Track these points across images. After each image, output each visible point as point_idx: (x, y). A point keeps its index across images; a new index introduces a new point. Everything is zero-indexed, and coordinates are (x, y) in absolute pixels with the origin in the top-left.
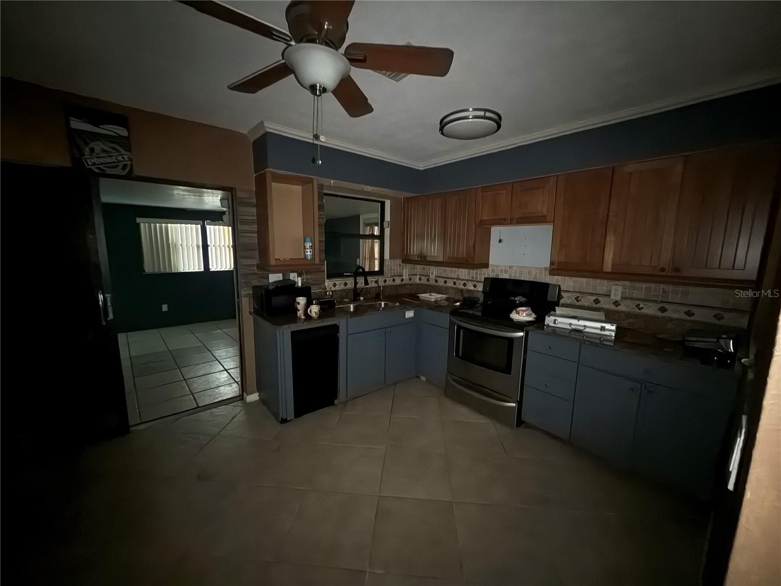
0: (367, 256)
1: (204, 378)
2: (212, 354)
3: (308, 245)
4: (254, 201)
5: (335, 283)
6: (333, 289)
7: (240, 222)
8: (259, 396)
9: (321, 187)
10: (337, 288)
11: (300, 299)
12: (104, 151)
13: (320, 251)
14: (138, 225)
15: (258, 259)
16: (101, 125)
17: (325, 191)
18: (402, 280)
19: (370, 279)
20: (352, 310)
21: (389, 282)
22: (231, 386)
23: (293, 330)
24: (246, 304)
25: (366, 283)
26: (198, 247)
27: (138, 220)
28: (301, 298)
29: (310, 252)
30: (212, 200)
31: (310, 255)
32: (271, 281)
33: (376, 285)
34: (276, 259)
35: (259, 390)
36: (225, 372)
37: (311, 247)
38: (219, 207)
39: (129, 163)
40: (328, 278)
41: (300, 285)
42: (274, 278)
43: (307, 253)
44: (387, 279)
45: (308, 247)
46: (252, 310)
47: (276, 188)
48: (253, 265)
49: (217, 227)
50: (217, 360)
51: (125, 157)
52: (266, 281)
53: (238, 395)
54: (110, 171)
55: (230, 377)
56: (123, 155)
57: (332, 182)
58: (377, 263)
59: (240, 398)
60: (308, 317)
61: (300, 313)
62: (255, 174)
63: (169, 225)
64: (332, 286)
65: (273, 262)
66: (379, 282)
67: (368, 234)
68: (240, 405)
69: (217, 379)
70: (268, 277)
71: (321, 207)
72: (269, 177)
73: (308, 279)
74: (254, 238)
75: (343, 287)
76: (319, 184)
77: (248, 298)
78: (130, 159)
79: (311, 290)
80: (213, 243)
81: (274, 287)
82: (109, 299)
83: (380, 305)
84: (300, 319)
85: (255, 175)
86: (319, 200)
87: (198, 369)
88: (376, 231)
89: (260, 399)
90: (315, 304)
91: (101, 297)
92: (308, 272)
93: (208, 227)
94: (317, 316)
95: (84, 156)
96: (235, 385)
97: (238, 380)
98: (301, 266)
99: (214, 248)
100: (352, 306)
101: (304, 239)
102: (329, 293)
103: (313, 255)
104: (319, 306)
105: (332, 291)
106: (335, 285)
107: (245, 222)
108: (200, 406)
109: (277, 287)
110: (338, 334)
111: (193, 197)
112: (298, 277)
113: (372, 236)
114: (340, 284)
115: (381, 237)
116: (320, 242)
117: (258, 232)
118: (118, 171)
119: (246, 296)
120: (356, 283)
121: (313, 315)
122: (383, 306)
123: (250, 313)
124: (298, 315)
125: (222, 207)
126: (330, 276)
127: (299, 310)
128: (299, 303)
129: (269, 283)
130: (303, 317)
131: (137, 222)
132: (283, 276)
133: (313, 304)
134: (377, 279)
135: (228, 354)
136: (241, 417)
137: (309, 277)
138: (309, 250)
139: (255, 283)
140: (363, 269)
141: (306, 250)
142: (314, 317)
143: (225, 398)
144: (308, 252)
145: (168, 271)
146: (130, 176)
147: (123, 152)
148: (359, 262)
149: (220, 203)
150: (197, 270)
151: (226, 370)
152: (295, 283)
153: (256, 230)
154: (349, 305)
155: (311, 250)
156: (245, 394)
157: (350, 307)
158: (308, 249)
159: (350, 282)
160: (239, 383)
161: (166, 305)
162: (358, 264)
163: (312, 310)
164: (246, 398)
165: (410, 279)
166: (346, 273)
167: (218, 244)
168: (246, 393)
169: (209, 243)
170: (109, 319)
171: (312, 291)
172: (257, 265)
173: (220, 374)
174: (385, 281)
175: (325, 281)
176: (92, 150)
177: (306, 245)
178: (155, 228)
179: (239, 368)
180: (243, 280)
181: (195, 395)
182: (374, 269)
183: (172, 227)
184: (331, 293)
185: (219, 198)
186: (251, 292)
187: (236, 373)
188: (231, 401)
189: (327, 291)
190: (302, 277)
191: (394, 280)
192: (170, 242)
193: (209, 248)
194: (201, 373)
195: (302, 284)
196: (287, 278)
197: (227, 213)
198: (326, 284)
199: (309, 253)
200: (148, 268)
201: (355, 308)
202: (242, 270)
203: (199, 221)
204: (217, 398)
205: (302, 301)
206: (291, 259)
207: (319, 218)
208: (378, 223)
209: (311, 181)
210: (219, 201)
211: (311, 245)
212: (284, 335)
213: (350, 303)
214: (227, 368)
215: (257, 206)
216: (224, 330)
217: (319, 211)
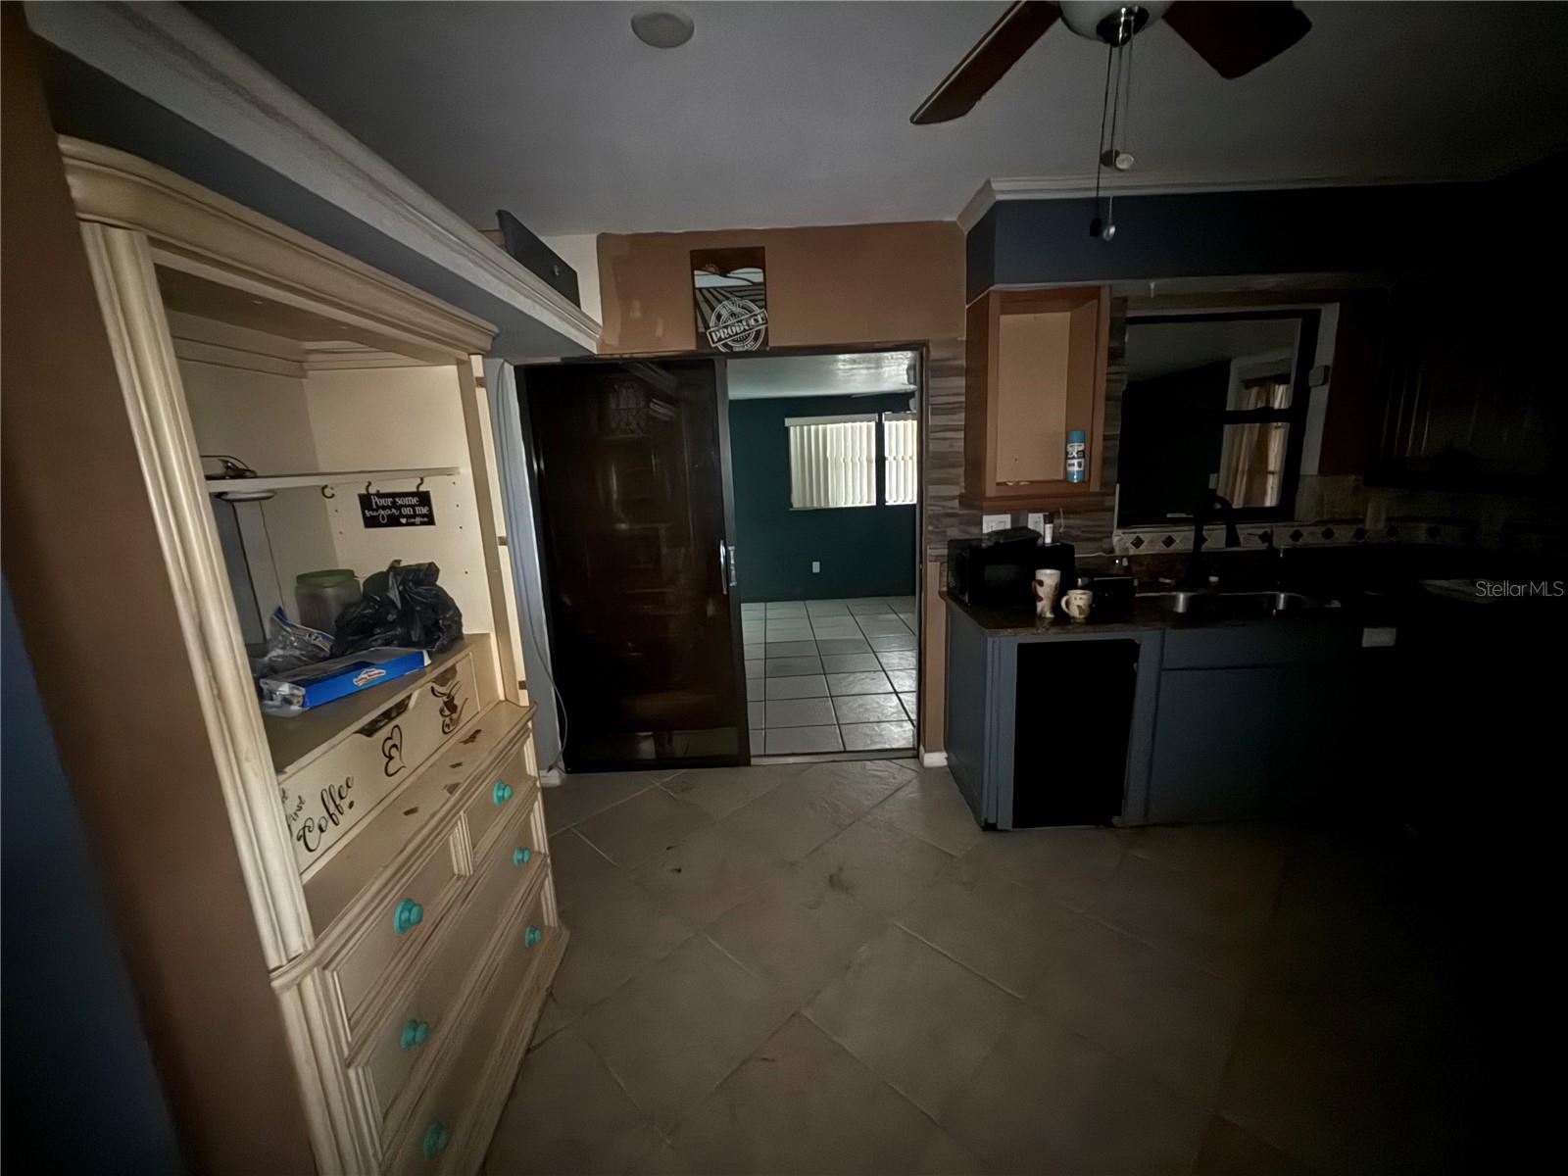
0: (1243, 465)
1: (860, 700)
2: (877, 658)
3: (1075, 448)
4: (963, 362)
5: (1138, 538)
6: (1132, 551)
7: (932, 409)
8: (947, 759)
9: (1120, 303)
10: (1143, 550)
11: (1045, 574)
12: (733, 314)
13: (1105, 461)
14: (787, 430)
15: (963, 484)
16: (729, 272)
17: (1130, 314)
18: (1360, 533)
19: (1244, 530)
20: (1181, 607)
21: (1312, 537)
22: (901, 727)
23: (1021, 641)
24: (934, 575)
25: (1232, 539)
26: (869, 461)
27: (788, 422)
28: (1048, 571)
29: (1080, 465)
30: (894, 372)
31: (1078, 472)
32: (986, 530)
33: (1264, 546)
34: (998, 484)
35: (949, 746)
36: (894, 697)
37: (1082, 454)
38: (903, 384)
39: (763, 327)
40: (1119, 527)
41: (1048, 540)
42: (994, 523)
43: (1070, 469)
44: (1305, 531)
45: (1075, 454)
46: (945, 589)
47: (1009, 326)
48: (953, 498)
49: (901, 423)
50: (884, 671)
51: (759, 318)
52: (975, 530)
53: (911, 746)
54: (738, 348)
55: (900, 708)
56: (756, 315)
57: (1152, 285)
58: (1272, 484)
59: (914, 753)
60: (1061, 617)
61: (1044, 606)
62: (967, 303)
63: (829, 426)
64: (1129, 545)
65: (991, 491)
66: (1274, 538)
67: (1251, 407)
68: (913, 767)
69: (881, 706)
70: (981, 524)
71: (1115, 355)
72: (994, 304)
73: (1071, 527)
74: (957, 442)
75: (1160, 548)
76: (1116, 298)
77: (938, 563)
78: (766, 321)
79: (1074, 554)
80: (894, 454)
81: (990, 544)
82: (732, 554)
83: (1274, 600)
84: (1041, 617)
85: (967, 307)
86: (1112, 336)
87: (852, 682)
88: (1280, 397)
89: (949, 766)
90: (1082, 588)
91: (722, 550)
92: (1069, 512)
93: (887, 424)
94: (1082, 616)
95: (709, 328)
96: (908, 726)
97: (914, 717)
98: (1054, 499)
99: (894, 463)
100: (1182, 596)
101: (1067, 434)
102: (1121, 561)
103: (1087, 473)
104: (1090, 593)
105: (1130, 558)
106: (1138, 543)
107: (938, 410)
108: (848, 749)
109: (997, 544)
110: (1135, 665)
111: (864, 372)
112: (1045, 523)
113: (1266, 416)
114: (1151, 542)
115: (1295, 417)
116: (1106, 438)
117: (966, 428)
118: (750, 345)
119: (937, 558)
120: (1200, 539)
121: (1075, 612)
122: (1281, 606)
123: (941, 594)
124: (1039, 609)
125: (910, 383)
126: (1124, 523)
127: (1041, 599)
128: (1041, 583)
129: (982, 534)
130: (1049, 615)
131: (787, 425)
132: (1013, 521)
133: (1076, 587)
134: (1269, 530)
135: (903, 661)
136: (911, 792)
137: (1072, 522)
138: (1076, 462)
139: (954, 533)
140: (1227, 504)
141: (1070, 462)
142: (1074, 618)
143: (887, 746)
144: (1073, 465)
145: (823, 505)
146: (765, 352)
147: (757, 310)
148: (1217, 482)
149: (906, 377)
150: (865, 504)
151: (896, 693)
152: (1037, 536)
153: (963, 423)
154: (1174, 593)
155: (1082, 460)
156: (922, 748)
157: (1175, 599)
158: (1074, 458)
159: (1183, 539)
160: (915, 723)
161: (818, 563)
162: (1212, 486)
163: (1073, 601)
164: (923, 757)
165: (1392, 532)
166: (1171, 513)
167: (902, 454)
168: (924, 746)
169: (887, 454)
170: (731, 585)
171: (1076, 556)
172: (961, 497)
173: (886, 699)
174: (1296, 536)
175: (1112, 533)
176: (719, 317)
177: (1070, 449)
178: (809, 431)
179: (915, 694)
180: (930, 528)
181: (843, 727)
182: (1263, 500)
183: (832, 430)
184: (1125, 563)
185: (906, 367)
186: (945, 552)
187: (910, 701)
188: (900, 754)
189: (1117, 557)
190: (1056, 521)
191: (1328, 534)
192: (828, 455)
193: (887, 463)
194: (857, 689)
195: (1053, 541)
196: (1021, 525)
197: (917, 394)
198: (1115, 539)
199: (1076, 468)
200: (797, 502)
201: (1190, 602)
202: (929, 508)
203: (873, 415)
204: (876, 743)
205: (1048, 577)
206: (1032, 482)
207: (1109, 381)
208: (1289, 375)
209: (1095, 293)
210: (905, 372)
211: (1081, 448)
212: (1003, 648)
213: (1179, 588)
214: (898, 690)
215: (968, 372)
216: (901, 616)
217: (1109, 365)
